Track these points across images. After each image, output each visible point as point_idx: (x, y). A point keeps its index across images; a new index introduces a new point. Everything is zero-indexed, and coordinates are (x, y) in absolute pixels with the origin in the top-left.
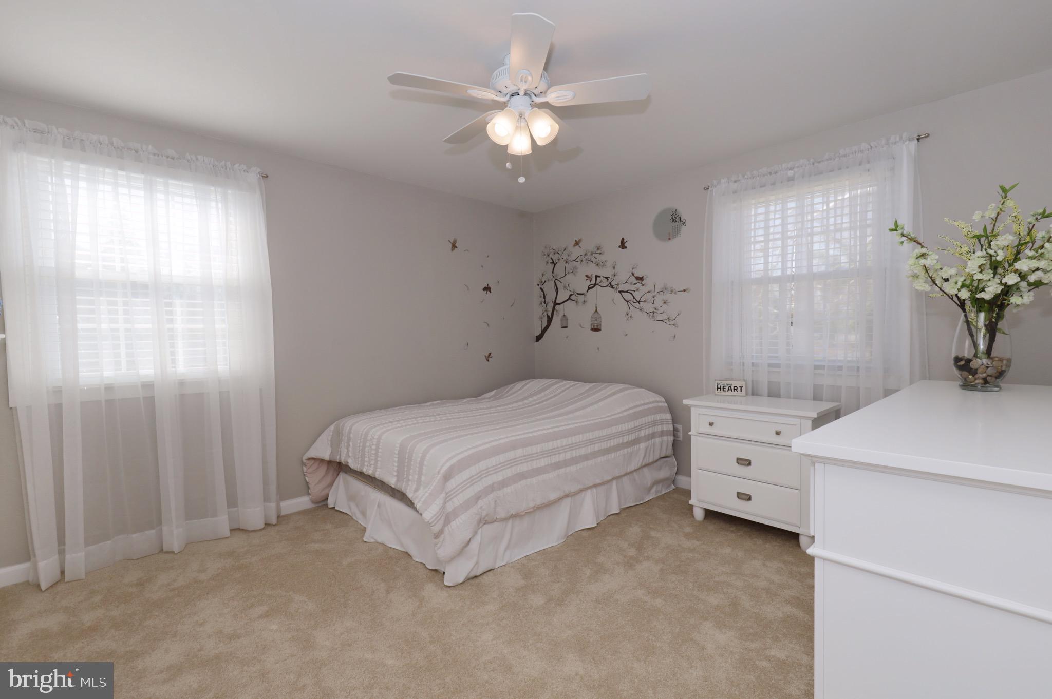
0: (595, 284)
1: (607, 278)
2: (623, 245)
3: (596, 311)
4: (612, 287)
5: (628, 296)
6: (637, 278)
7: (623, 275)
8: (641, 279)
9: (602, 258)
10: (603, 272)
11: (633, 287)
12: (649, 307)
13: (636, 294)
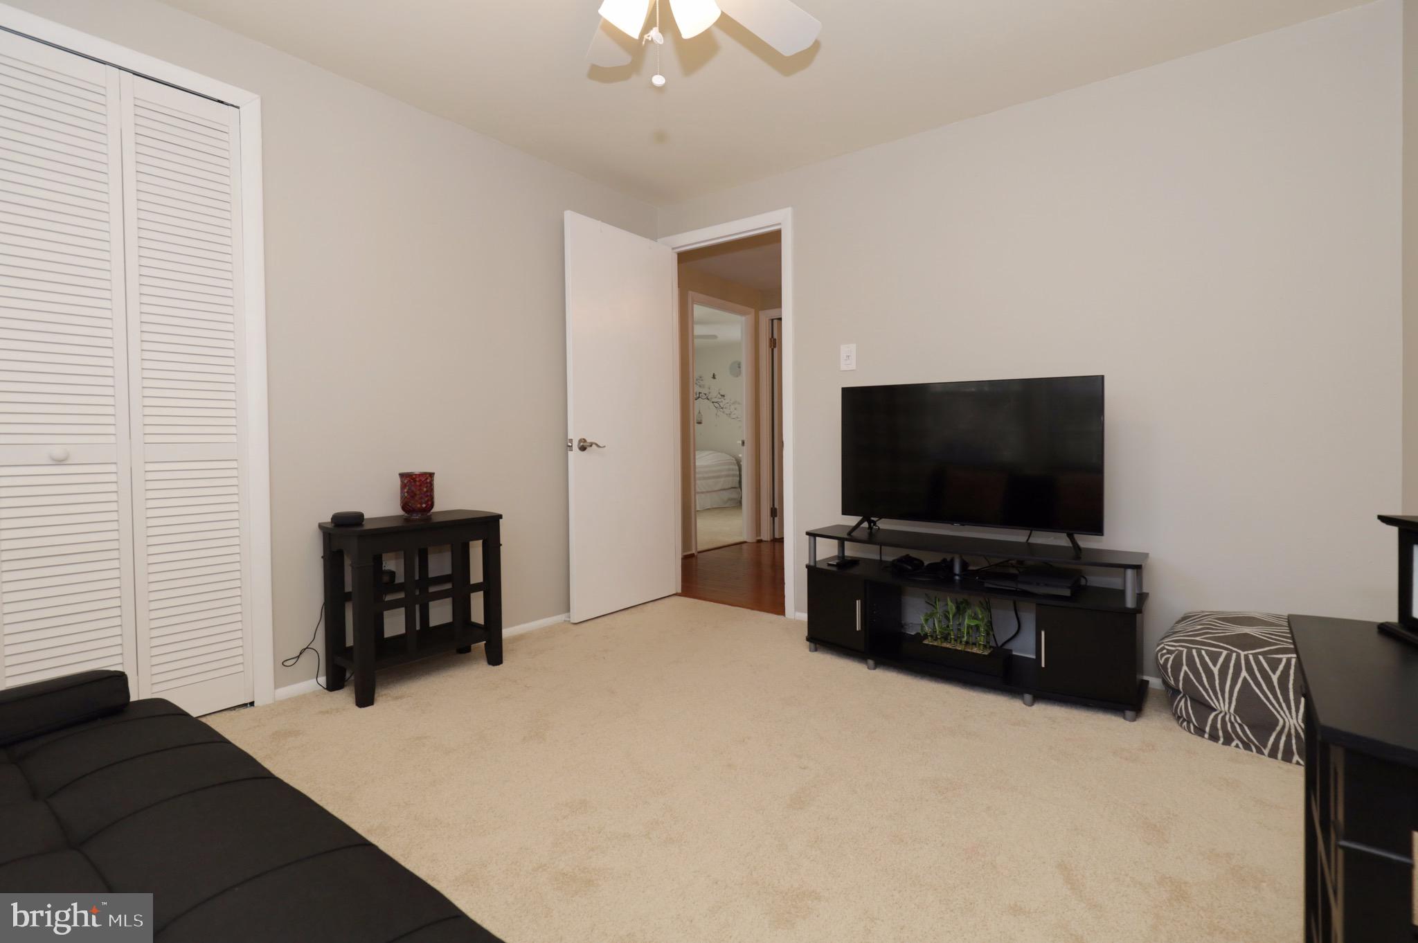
0: (699, 397)
1: (705, 394)
2: (714, 377)
3: (699, 412)
4: (708, 399)
5: (716, 405)
6: (722, 396)
7: (714, 394)
8: (724, 396)
9: (702, 383)
10: (704, 391)
11: (720, 400)
12: (727, 411)
13: (721, 404)
